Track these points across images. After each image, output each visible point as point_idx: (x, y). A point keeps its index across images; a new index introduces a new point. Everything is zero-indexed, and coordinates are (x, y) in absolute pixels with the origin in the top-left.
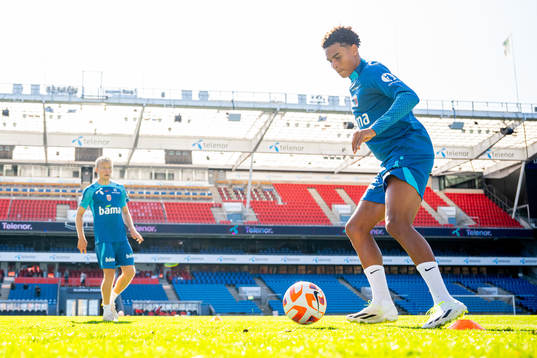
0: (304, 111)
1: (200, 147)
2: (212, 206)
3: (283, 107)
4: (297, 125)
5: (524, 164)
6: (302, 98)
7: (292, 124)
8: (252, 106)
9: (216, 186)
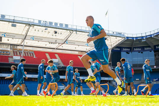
0: (40, 26)
1: (5, 36)
2: (9, 57)
3: (33, 24)
4: (38, 31)
5: (111, 50)
6: (40, 21)
7: (37, 30)
8: (21, 22)
9: (13, 51)
